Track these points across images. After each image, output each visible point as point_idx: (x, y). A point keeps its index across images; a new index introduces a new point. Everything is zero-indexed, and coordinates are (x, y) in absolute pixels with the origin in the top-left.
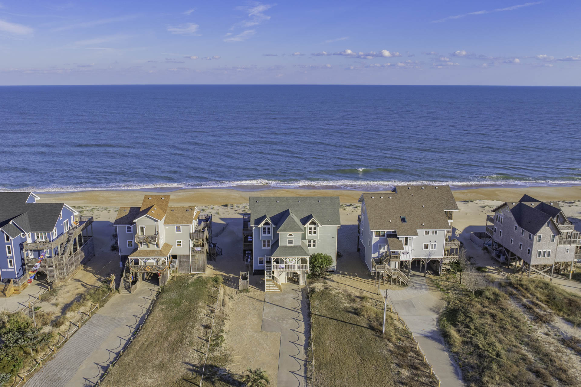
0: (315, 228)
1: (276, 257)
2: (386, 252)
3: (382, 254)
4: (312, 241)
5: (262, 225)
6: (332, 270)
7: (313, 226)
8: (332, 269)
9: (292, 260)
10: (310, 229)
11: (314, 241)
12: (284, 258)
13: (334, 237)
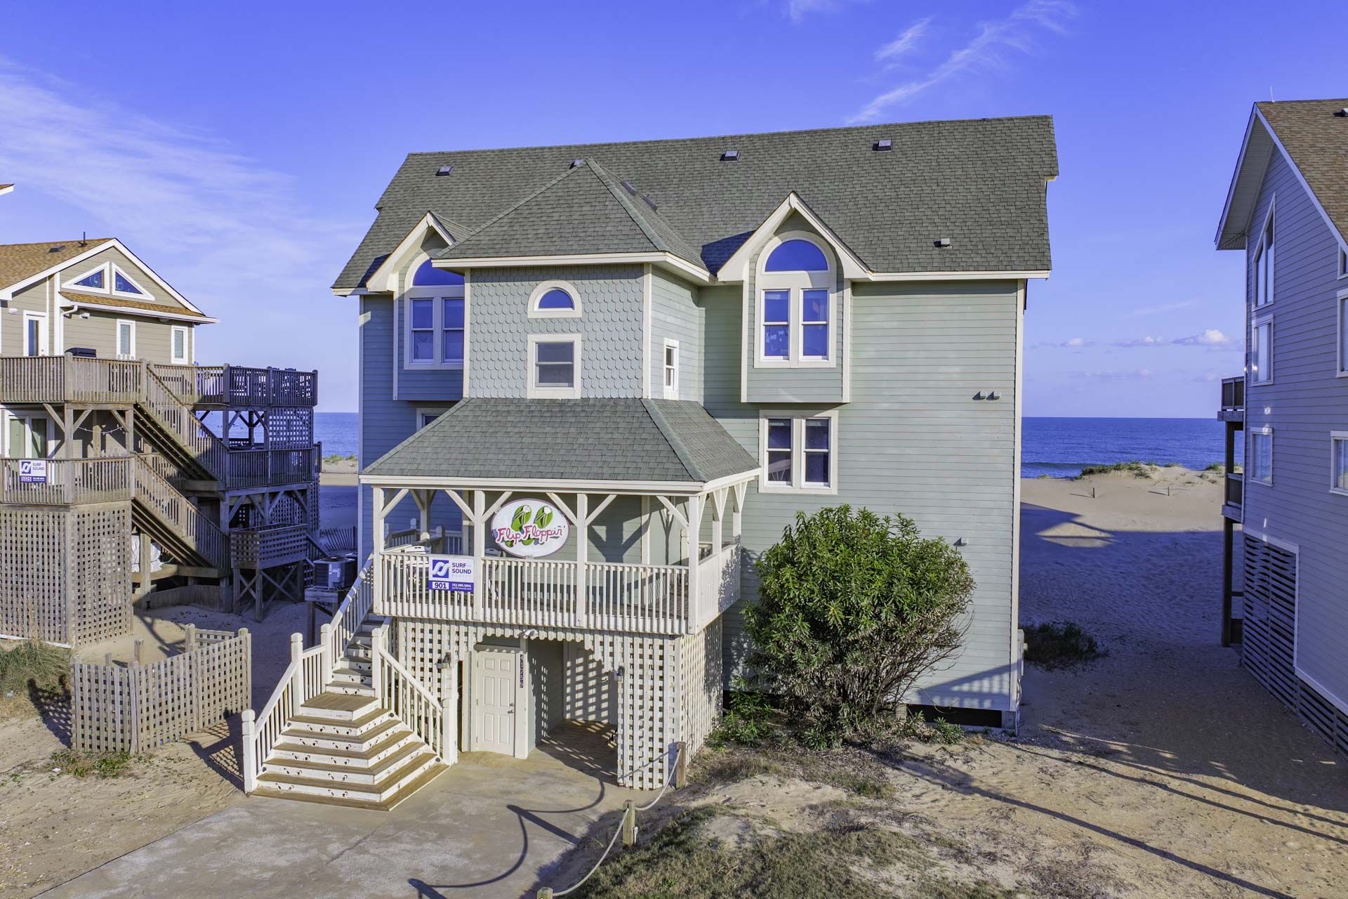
0: (815, 303)
1: (405, 482)
4: (799, 428)
5: (409, 284)
6: (972, 704)
7: (797, 282)
8: (981, 696)
9: (542, 520)
10: (777, 306)
11: (818, 434)
12: (469, 497)
13: (992, 397)
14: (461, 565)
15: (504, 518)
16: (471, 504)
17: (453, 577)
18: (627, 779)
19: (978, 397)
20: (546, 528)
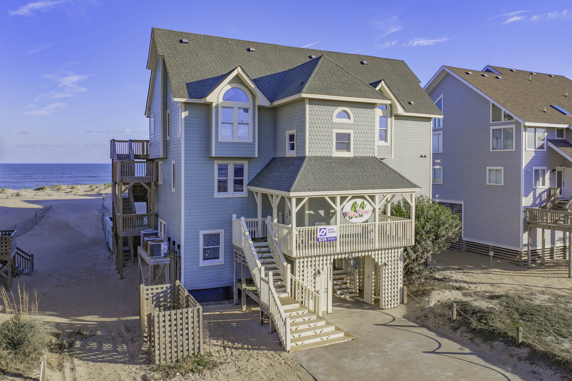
1: (307, 194)
2: (549, 190)
3: (540, 195)
5: (221, 100)
9: (362, 206)
12: (333, 199)
13: (425, 156)
14: (331, 229)
15: (348, 206)
16: (334, 202)
17: (328, 235)
18: (386, 306)
19: (421, 156)
20: (365, 210)
